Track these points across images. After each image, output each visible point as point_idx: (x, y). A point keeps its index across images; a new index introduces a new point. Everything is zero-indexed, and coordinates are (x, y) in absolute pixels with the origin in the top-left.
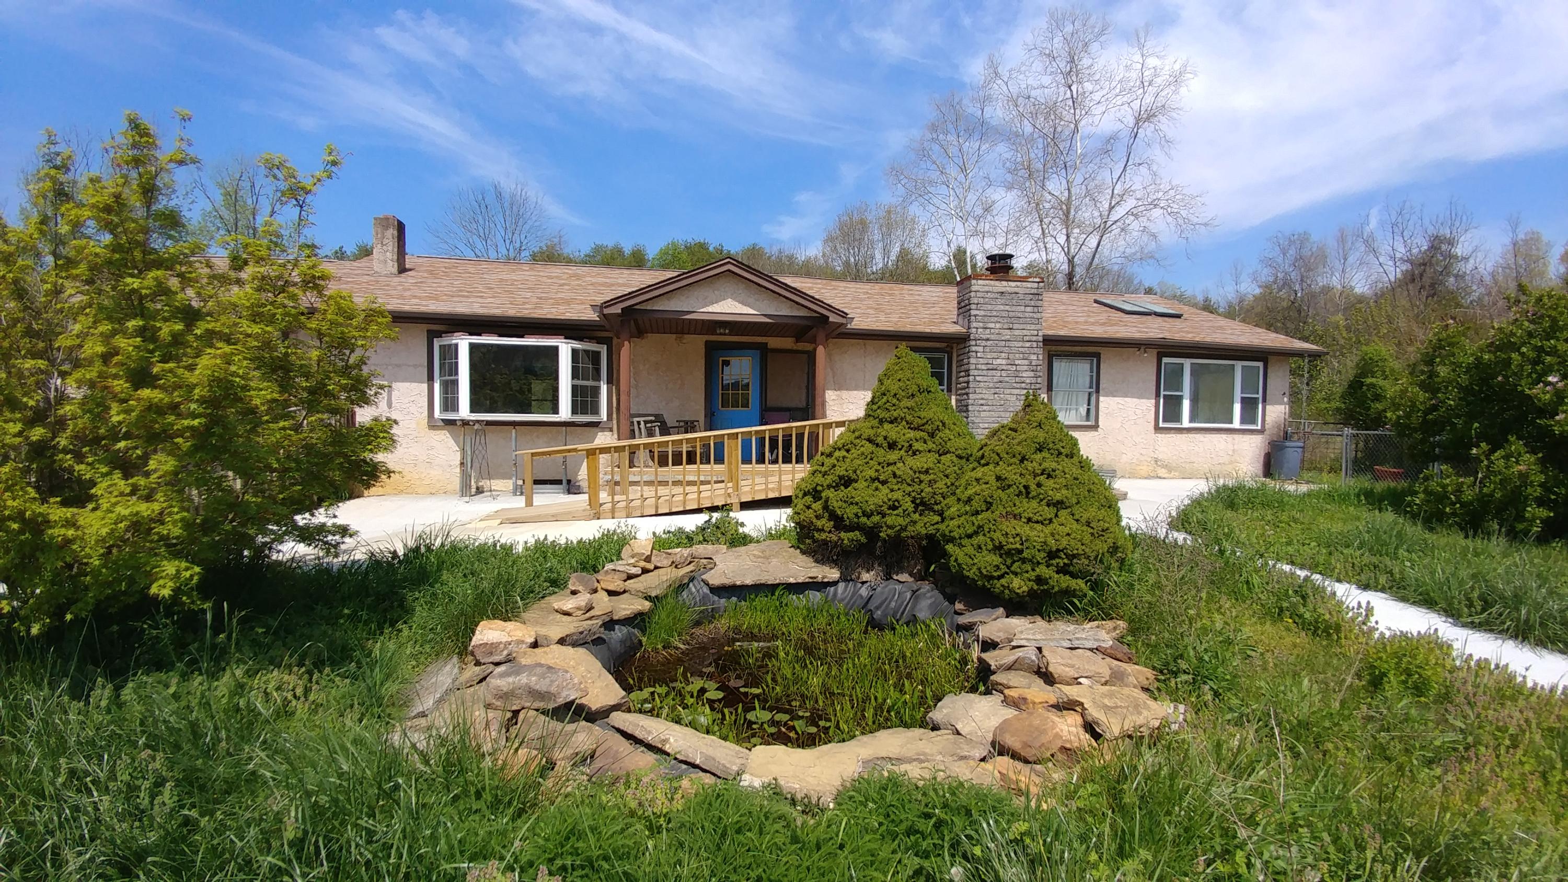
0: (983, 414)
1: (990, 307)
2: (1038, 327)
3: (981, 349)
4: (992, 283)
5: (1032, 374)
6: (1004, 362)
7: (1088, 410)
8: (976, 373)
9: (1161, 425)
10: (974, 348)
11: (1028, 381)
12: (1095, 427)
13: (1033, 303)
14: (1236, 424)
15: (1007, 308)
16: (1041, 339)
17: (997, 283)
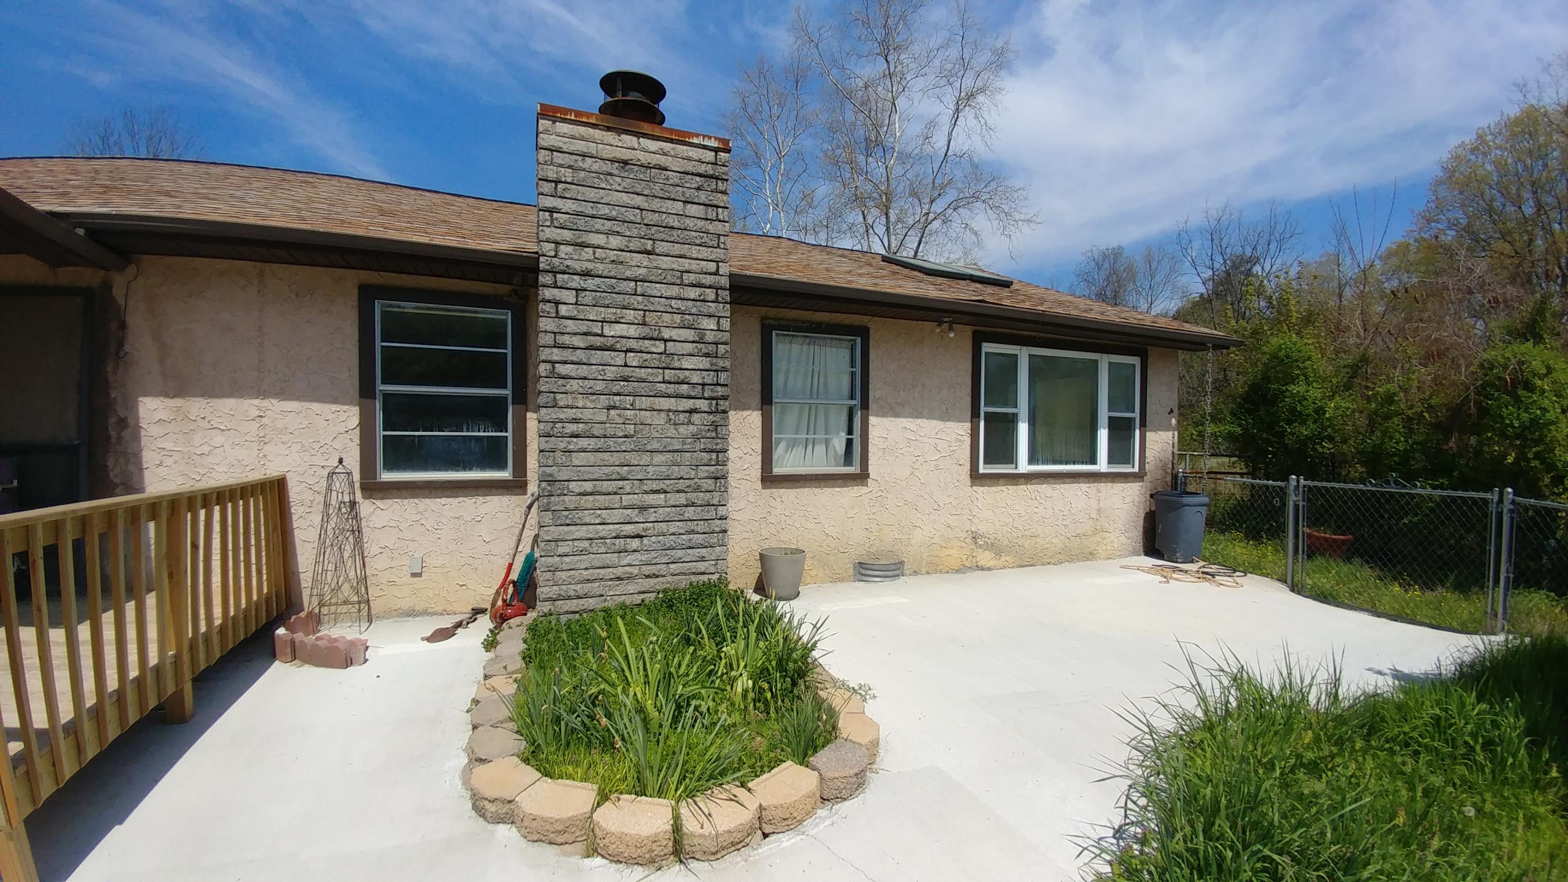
0: (578, 458)
1: (591, 194)
2: (718, 254)
3: (569, 296)
4: (597, 134)
5: (704, 363)
6: (633, 331)
7: (849, 443)
8: (556, 354)
9: (982, 469)
10: (548, 293)
11: (696, 378)
12: (862, 477)
13: (703, 197)
14: (1102, 464)
15: (638, 201)
16: (725, 282)
17: (609, 137)
